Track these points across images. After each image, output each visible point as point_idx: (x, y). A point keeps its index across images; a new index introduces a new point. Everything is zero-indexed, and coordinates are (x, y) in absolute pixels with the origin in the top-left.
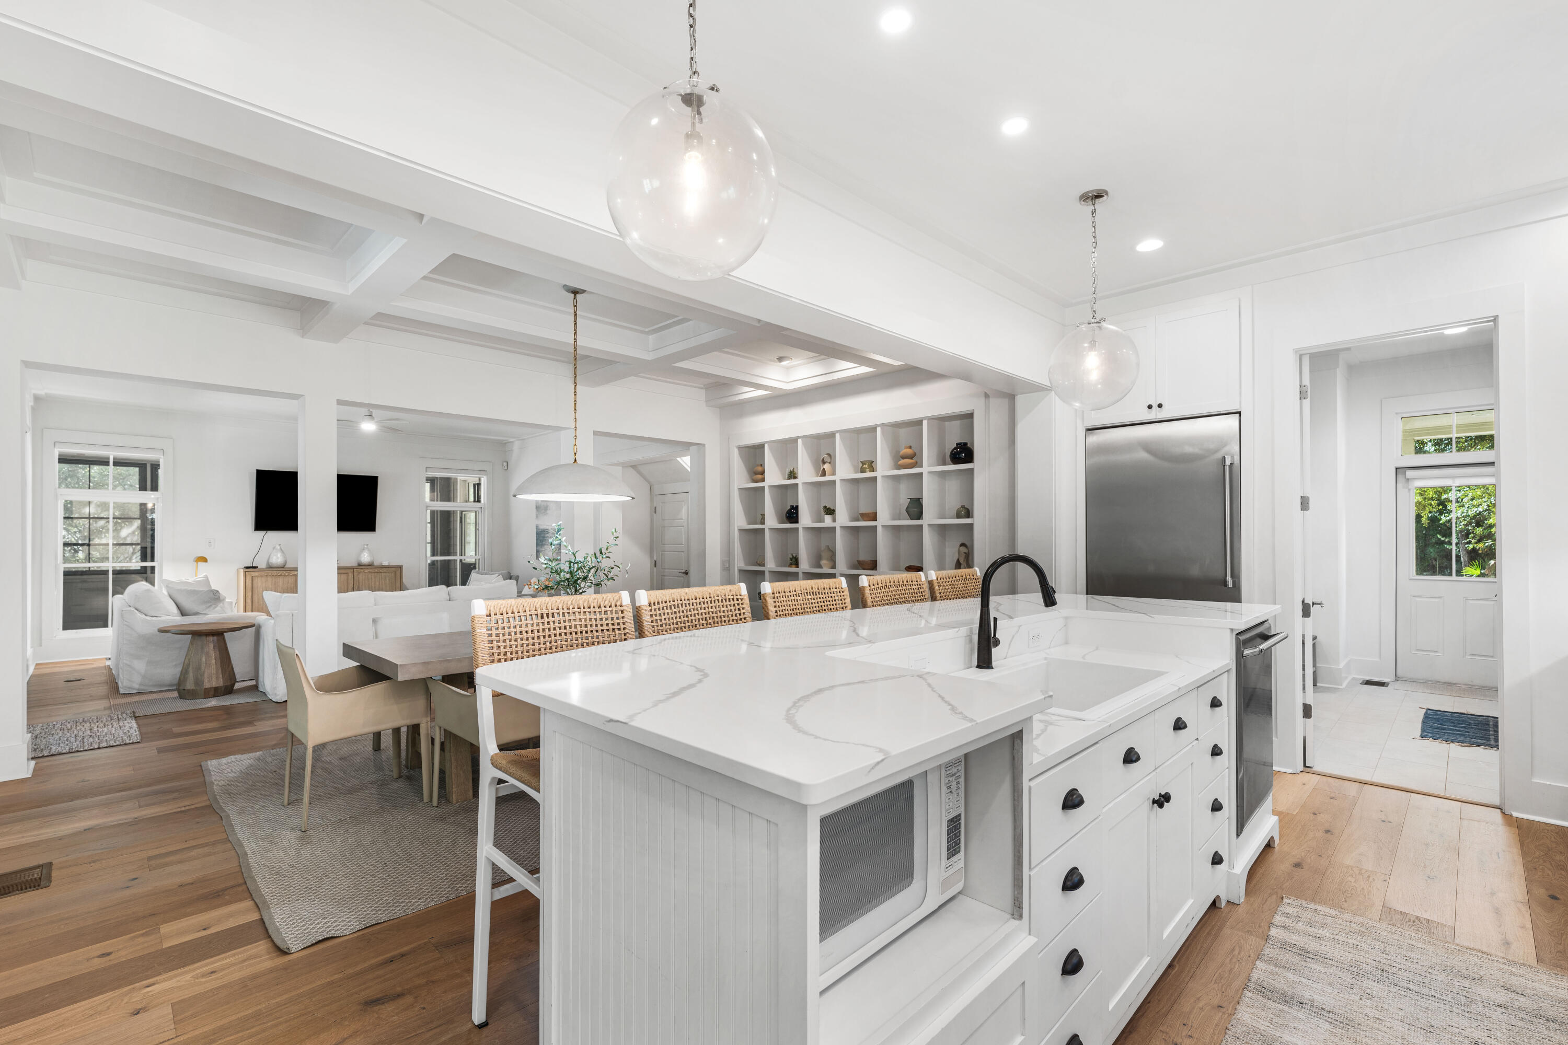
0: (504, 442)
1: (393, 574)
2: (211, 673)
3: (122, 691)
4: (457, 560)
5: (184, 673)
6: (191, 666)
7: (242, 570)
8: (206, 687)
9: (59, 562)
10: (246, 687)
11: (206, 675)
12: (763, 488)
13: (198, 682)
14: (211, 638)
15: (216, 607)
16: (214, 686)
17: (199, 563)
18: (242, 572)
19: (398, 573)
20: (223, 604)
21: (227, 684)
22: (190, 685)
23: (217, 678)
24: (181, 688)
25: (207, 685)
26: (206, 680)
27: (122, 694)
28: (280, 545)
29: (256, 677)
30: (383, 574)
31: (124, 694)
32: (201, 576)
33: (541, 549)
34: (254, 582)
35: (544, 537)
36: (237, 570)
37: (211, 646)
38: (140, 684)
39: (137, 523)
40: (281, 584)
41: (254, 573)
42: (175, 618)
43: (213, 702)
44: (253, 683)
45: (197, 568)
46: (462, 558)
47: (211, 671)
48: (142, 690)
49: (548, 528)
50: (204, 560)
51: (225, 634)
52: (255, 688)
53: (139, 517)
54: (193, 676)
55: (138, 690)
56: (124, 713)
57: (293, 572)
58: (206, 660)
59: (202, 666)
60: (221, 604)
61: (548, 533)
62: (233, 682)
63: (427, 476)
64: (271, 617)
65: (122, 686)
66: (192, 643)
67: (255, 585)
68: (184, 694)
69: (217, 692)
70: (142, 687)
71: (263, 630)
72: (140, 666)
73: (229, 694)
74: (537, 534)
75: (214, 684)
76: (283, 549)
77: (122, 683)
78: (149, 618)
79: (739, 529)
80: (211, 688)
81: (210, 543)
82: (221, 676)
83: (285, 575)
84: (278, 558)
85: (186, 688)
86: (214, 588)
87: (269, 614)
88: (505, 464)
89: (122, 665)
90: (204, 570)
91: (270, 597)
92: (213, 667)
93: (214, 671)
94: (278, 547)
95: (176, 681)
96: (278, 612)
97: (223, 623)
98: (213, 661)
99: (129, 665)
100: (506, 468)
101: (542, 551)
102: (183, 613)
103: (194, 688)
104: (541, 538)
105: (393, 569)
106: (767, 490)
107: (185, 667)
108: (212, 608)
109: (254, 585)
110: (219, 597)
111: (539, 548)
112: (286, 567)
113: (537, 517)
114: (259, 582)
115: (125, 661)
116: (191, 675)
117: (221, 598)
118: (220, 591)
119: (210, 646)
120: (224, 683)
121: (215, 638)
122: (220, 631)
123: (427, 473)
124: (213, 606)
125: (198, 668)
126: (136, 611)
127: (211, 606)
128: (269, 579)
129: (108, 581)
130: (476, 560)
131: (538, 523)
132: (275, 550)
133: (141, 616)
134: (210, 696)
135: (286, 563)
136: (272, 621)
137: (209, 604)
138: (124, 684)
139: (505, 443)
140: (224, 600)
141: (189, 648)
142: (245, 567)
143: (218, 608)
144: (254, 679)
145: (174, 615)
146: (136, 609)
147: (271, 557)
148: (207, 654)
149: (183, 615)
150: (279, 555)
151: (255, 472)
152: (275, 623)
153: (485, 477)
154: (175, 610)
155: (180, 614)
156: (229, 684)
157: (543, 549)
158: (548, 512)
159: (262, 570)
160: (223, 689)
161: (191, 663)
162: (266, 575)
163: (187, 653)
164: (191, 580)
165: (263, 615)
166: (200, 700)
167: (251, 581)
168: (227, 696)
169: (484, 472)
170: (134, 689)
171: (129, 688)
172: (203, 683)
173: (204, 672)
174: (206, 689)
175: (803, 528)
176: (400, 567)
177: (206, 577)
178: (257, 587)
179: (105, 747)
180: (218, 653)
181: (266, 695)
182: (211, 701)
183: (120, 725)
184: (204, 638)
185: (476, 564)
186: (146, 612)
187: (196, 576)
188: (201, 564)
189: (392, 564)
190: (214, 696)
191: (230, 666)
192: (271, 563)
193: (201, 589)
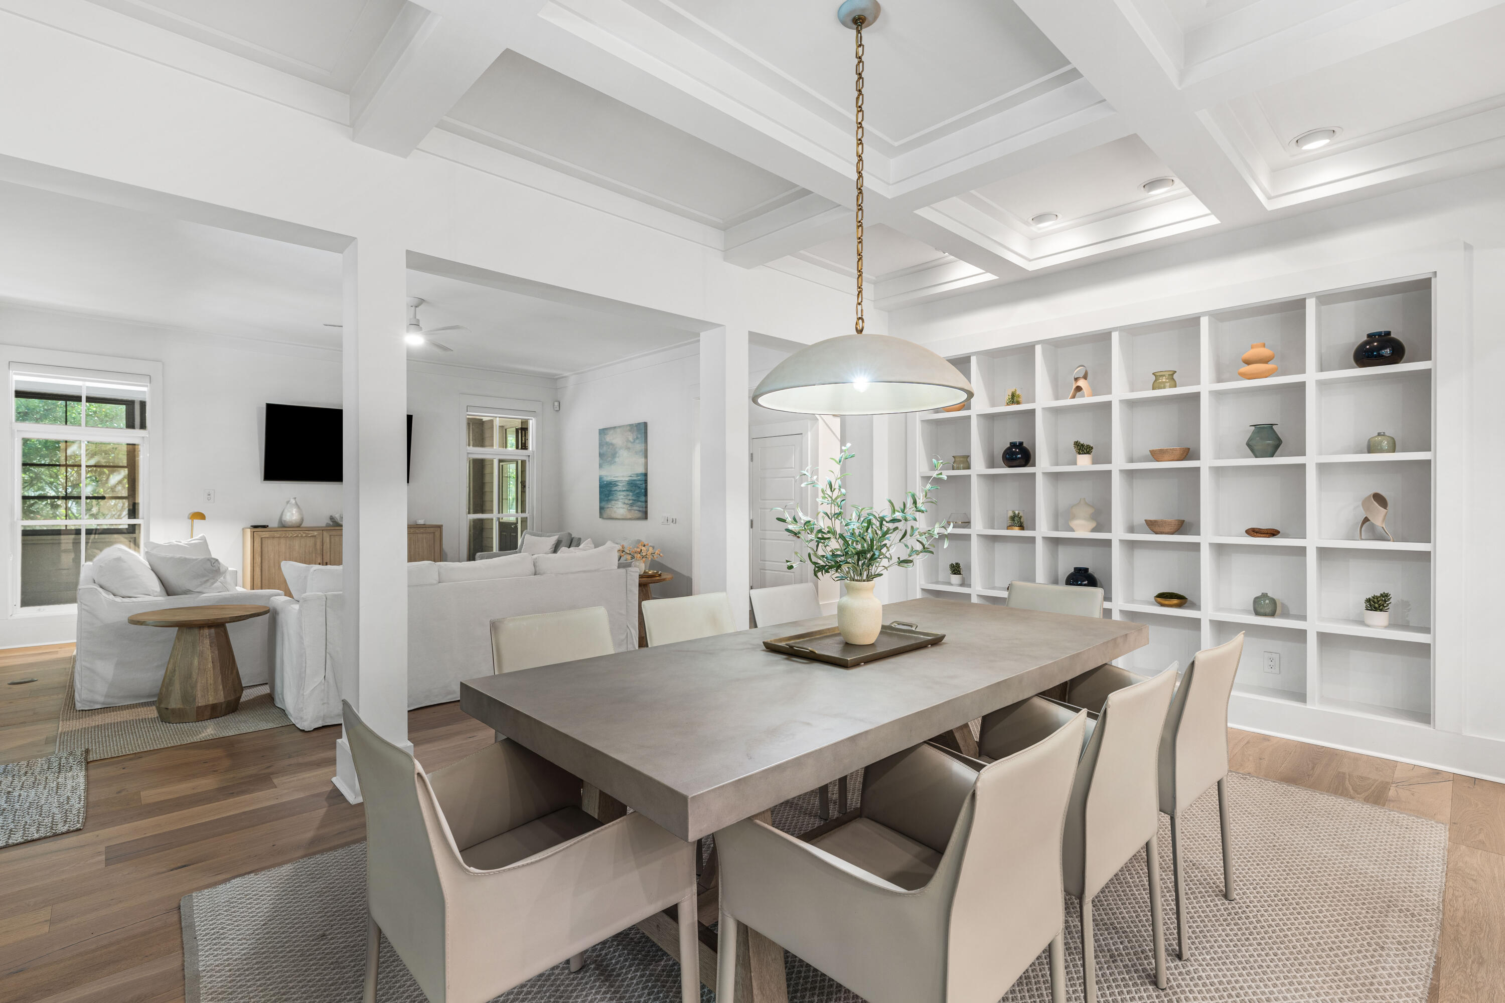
0: (557, 377)
1: (431, 536)
2: (207, 683)
3: (79, 706)
4: (492, 519)
5: (167, 683)
6: (177, 673)
7: (249, 530)
8: (199, 705)
9: (15, 519)
10: (257, 697)
11: (199, 687)
12: (969, 418)
13: (188, 697)
14: (206, 631)
15: (213, 584)
16: (211, 703)
17: (195, 521)
18: (248, 532)
19: (437, 534)
20: (224, 578)
21: (229, 699)
22: (175, 703)
23: (216, 690)
24: (163, 706)
25: (201, 702)
26: (199, 694)
27: (79, 711)
28: (295, 498)
29: (270, 681)
30: (420, 536)
31: (82, 710)
32: (198, 536)
33: (606, 506)
34: (264, 545)
35: (611, 491)
36: (243, 529)
37: (207, 642)
38: (107, 696)
39: (124, 472)
40: (297, 547)
41: (265, 534)
42: (156, 598)
43: (209, 730)
44: (265, 690)
45: (192, 526)
46: (500, 515)
47: (207, 680)
48: (109, 704)
49: (616, 479)
50: (201, 516)
51: (227, 625)
52: (269, 701)
53: (126, 465)
54: (180, 689)
55: (103, 703)
56: (71, 754)
57: (311, 532)
58: (199, 664)
59: (193, 673)
60: (222, 578)
61: (617, 485)
62: (238, 695)
63: (468, 417)
64: (293, 598)
65: (79, 699)
66: (178, 638)
67: (265, 549)
68: (167, 716)
69: (214, 712)
70: (110, 700)
71: (281, 618)
72: (106, 669)
73: (234, 712)
74: (600, 487)
75: (211, 700)
76: (299, 504)
77: (80, 695)
78: (118, 599)
79: (922, 477)
80: (206, 706)
81: (209, 495)
82: (221, 687)
83: (302, 536)
84: (293, 514)
85: (169, 707)
86: (214, 556)
87: (288, 593)
88: (556, 404)
89: (79, 669)
90: (201, 530)
91: (290, 569)
92: (210, 674)
93: (211, 681)
94: (293, 501)
95: (157, 691)
96: (305, 594)
97: (222, 608)
98: (210, 665)
99: (88, 669)
100: (558, 409)
101: (608, 508)
102: (168, 590)
103: (182, 707)
104: (607, 492)
105: (432, 530)
106: (974, 423)
107: (168, 673)
108: (208, 584)
109: (263, 549)
110: (219, 568)
111: (603, 504)
112: (302, 526)
113: (601, 466)
114: (271, 547)
115: (84, 663)
116: (177, 689)
117: (222, 570)
118: (220, 560)
119: (205, 643)
120: (225, 697)
121: (213, 630)
122: (219, 621)
123: (468, 413)
124: (212, 581)
125: (189, 676)
126: (100, 590)
127: (207, 581)
128: (283, 541)
129: (80, 543)
130: (517, 519)
131: (604, 473)
132: (289, 505)
133: (107, 596)
134: (205, 718)
135: (302, 520)
136: (296, 607)
137: (205, 579)
138: (84, 696)
139: (557, 379)
140: (225, 572)
141: (174, 645)
142: (252, 526)
143: (218, 584)
144: (266, 684)
145: (156, 594)
146: (101, 587)
147: (284, 513)
148: (201, 655)
149: (168, 594)
150: (294, 511)
151: (265, 406)
152: (300, 611)
153: (534, 419)
154: (156, 586)
155: (164, 593)
156: (233, 697)
157: (610, 506)
158: (617, 460)
159: (274, 530)
160: (224, 706)
161: (177, 669)
162: (278, 536)
163: (172, 653)
164: (184, 542)
165: (279, 595)
166: (191, 724)
167: (260, 544)
168: (230, 717)
169: (533, 413)
170: (97, 703)
171: (90, 702)
172: (195, 699)
173: (196, 682)
174: (198, 707)
175: (1044, 473)
176: (440, 527)
177: (204, 539)
178: (268, 552)
179: (17, 844)
180: (217, 652)
181: (286, 715)
182: (205, 728)
183: (58, 783)
184: (196, 631)
185: (517, 523)
186: (115, 591)
187: (192, 537)
188: (197, 522)
189: (428, 523)
190: (211, 717)
191: (235, 671)
192: (285, 521)
193: (194, 558)
